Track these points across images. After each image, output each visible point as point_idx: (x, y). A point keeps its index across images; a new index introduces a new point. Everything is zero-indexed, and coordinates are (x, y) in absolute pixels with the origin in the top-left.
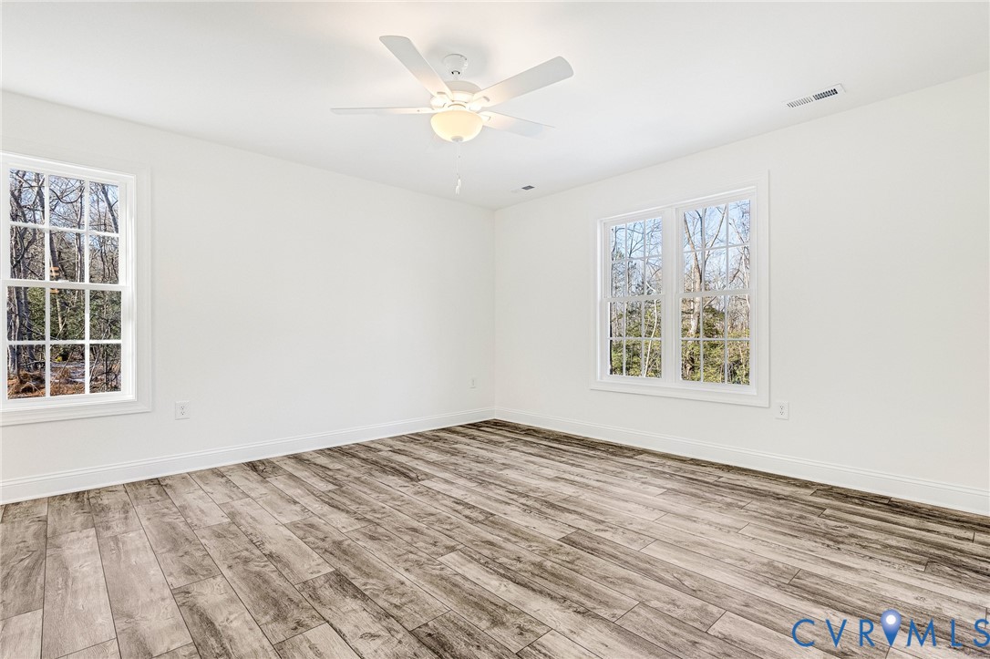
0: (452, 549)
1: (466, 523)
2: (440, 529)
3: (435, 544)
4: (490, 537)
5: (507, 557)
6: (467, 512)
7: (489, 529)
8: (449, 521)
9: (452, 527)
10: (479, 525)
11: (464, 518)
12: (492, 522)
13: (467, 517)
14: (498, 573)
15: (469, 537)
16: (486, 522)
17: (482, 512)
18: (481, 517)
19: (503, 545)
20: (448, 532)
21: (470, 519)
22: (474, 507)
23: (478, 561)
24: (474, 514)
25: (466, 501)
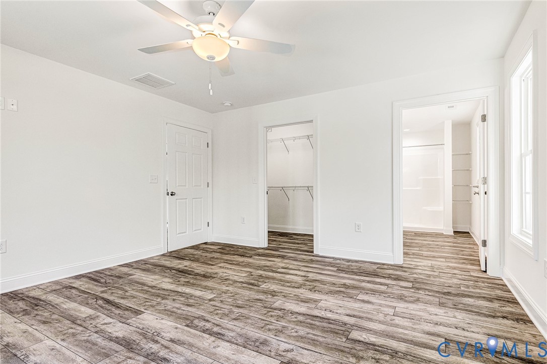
0: (210, 300)
1: (208, 317)
2: (224, 310)
3: (222, 301)
4: (189, 309)
5: (180, 300)
6: (208, 325)
7: (189, 314)
8: (220, 316)
9: (216, 312)
10: (197, 316)
11: (210, 319)
12: (188, 319)
13: (208, 321)
14: (186, 294)
15: (203, 307)
16: (192, 318)
17: (196, 327)
18: (196, 322)
19: (181, 306)
20: (217, 308)
21: (204, 320)
22: (204, 331)
23: (195, 297)
24: (202, 324)
25: (213, 339)
